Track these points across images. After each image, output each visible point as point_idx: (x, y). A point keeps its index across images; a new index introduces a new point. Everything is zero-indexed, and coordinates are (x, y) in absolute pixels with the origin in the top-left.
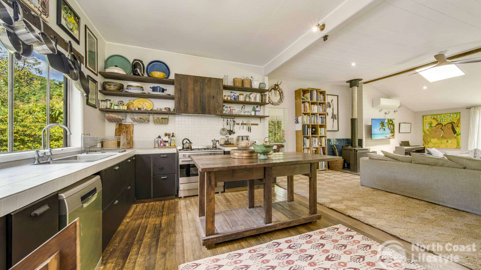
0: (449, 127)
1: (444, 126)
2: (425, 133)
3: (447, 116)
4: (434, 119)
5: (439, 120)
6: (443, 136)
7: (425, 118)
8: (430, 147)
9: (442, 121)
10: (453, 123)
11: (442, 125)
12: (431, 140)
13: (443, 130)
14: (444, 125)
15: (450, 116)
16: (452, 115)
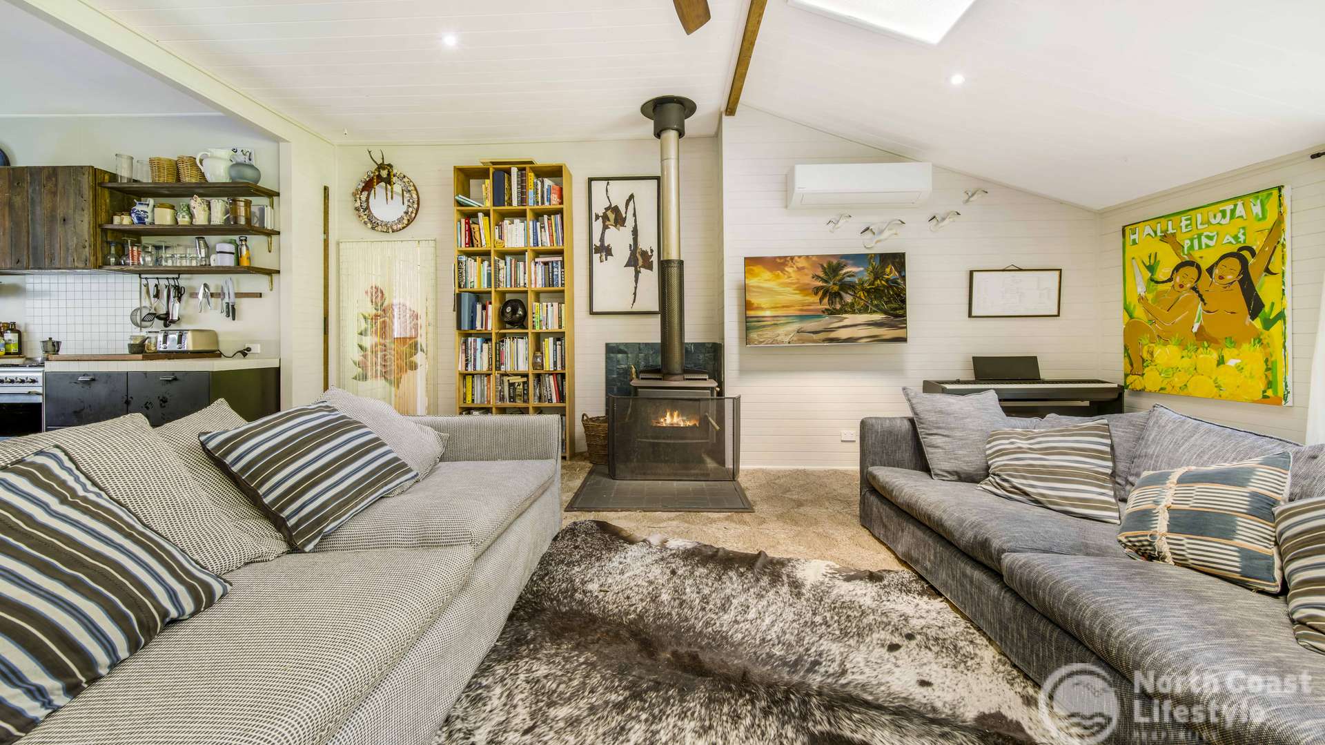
0: (1230, 278)
1: (1205, 274)
2: (1131, 317)
3: (1219, 215)
4: (1165, 237)
5: (1187, 244)
6: (1201, 328)
7: (1133, 237)
8: (1149, 388)
9: (1196, 246)
10: (1246, 253)
11: (1198, 267)
12: (1152, 354)
13: (1200, 296)
14: (1204, 267)
15: (1233, 211)
16: (1240, 210)
